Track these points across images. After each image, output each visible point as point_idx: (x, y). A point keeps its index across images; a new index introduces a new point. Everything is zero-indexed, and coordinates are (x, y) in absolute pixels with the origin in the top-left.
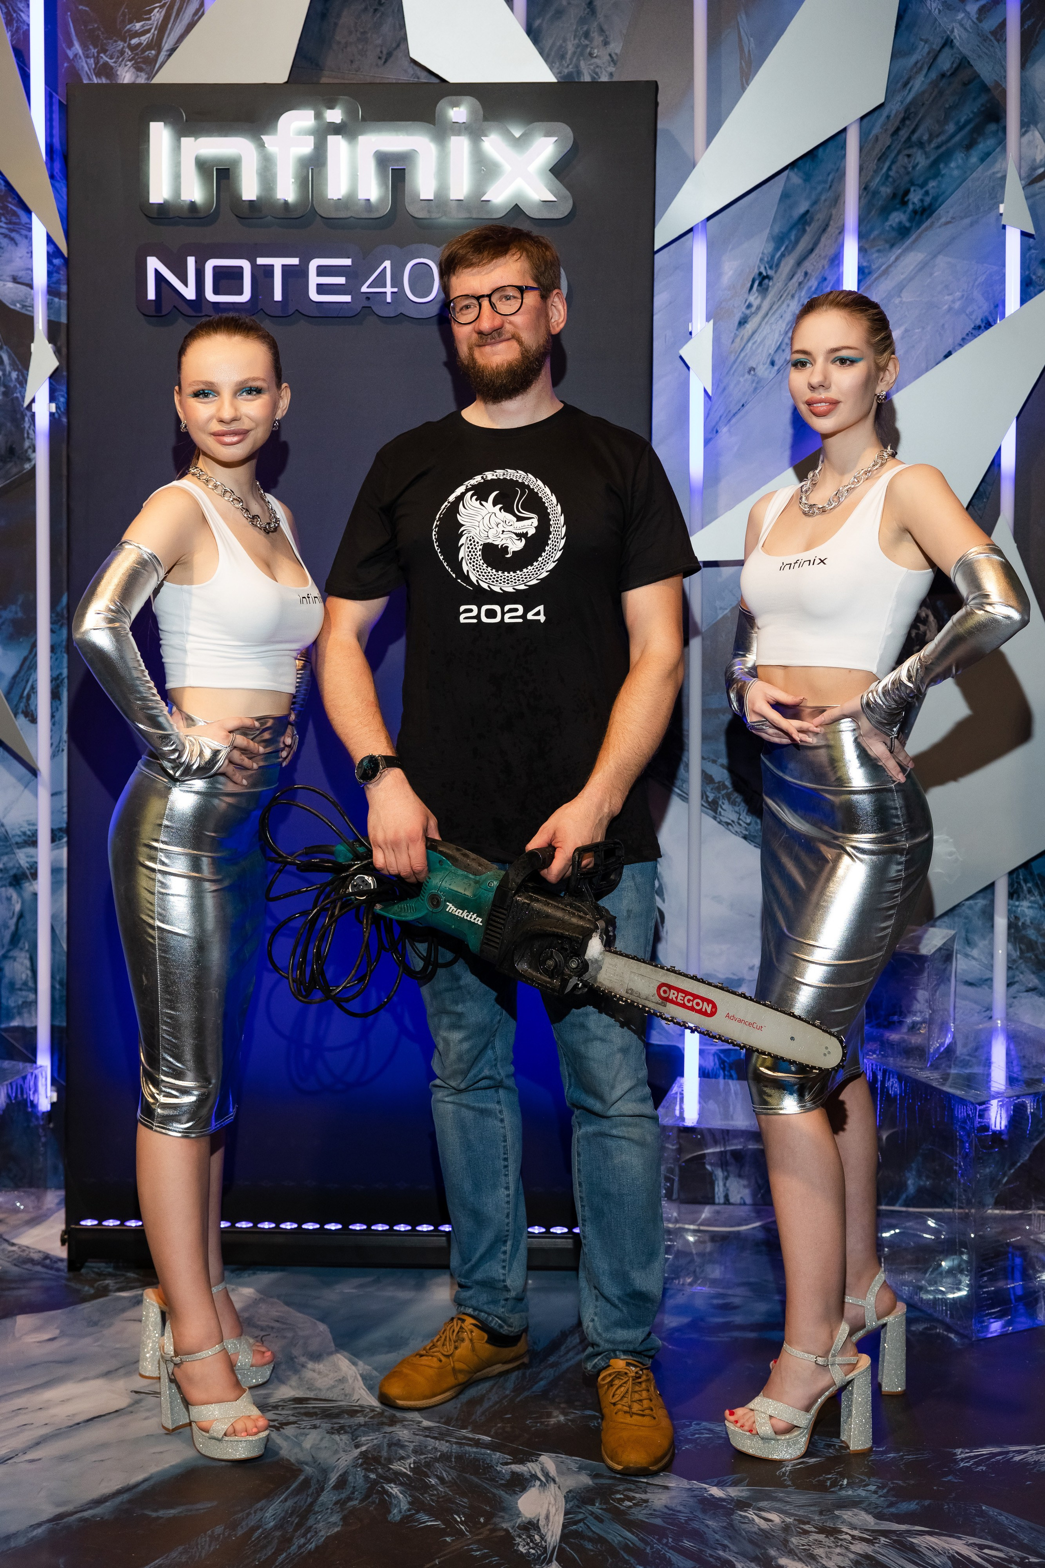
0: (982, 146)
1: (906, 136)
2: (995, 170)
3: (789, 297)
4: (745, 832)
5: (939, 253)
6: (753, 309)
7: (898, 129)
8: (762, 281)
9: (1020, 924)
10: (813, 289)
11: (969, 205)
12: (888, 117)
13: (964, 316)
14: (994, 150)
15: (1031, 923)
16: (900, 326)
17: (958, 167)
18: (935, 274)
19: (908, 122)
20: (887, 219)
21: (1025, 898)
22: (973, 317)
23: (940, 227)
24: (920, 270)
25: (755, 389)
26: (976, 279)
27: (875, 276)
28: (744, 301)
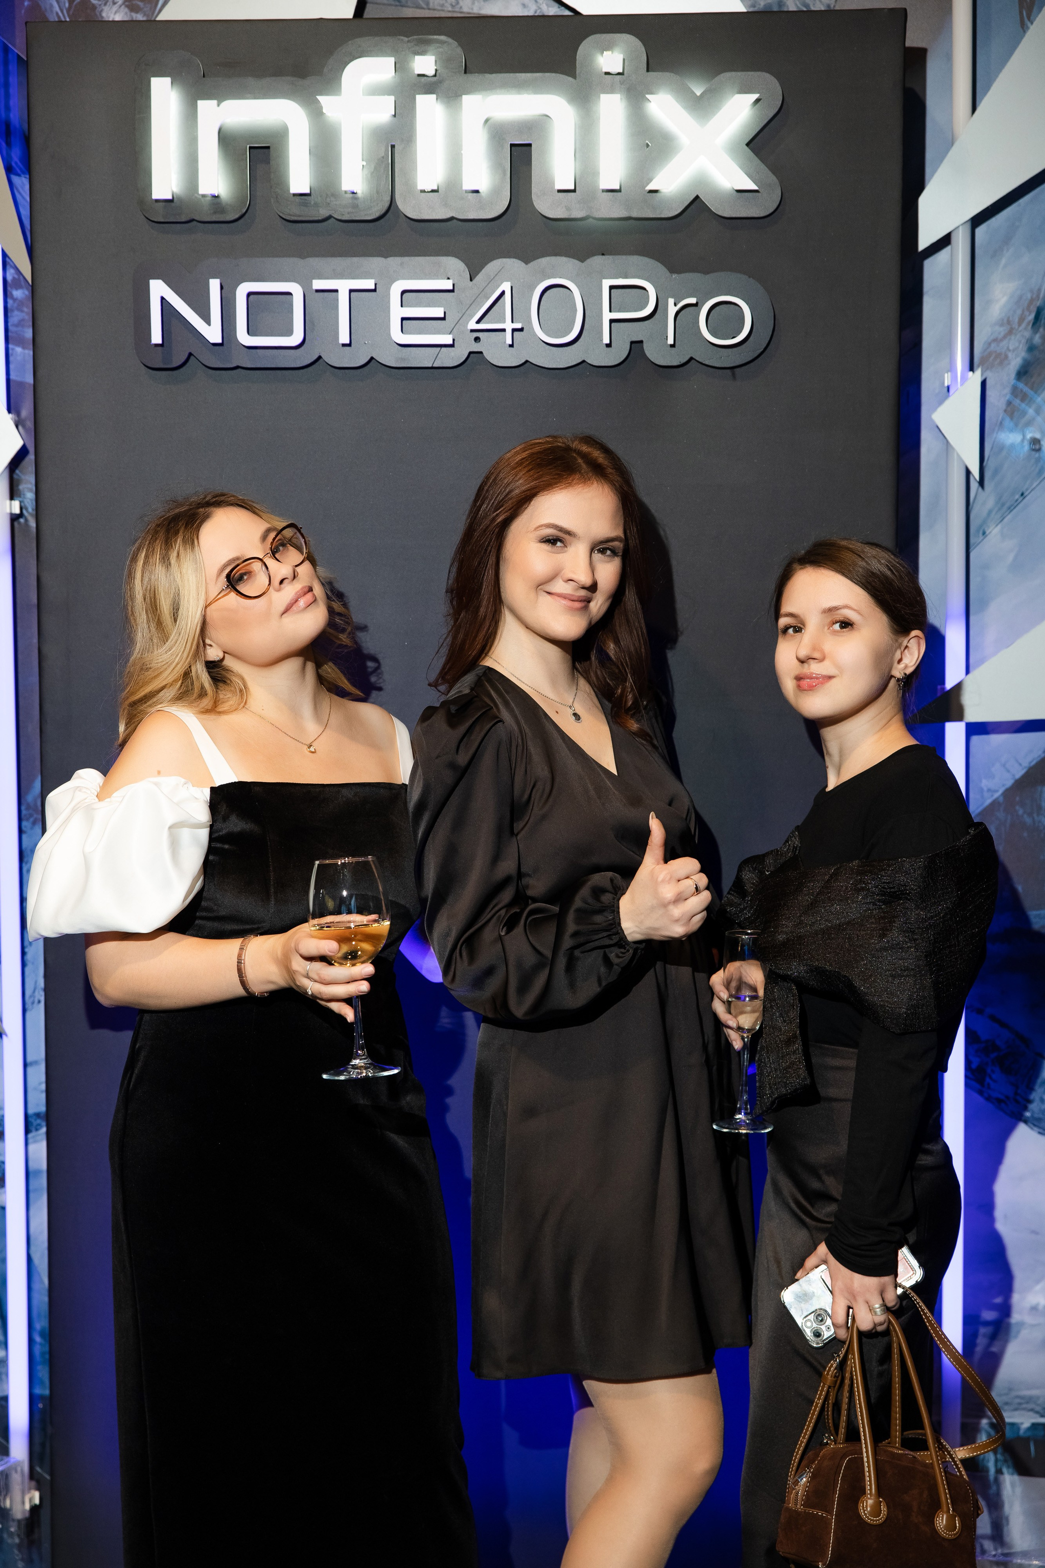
25: (1040, 472)
28: (1024, 341)
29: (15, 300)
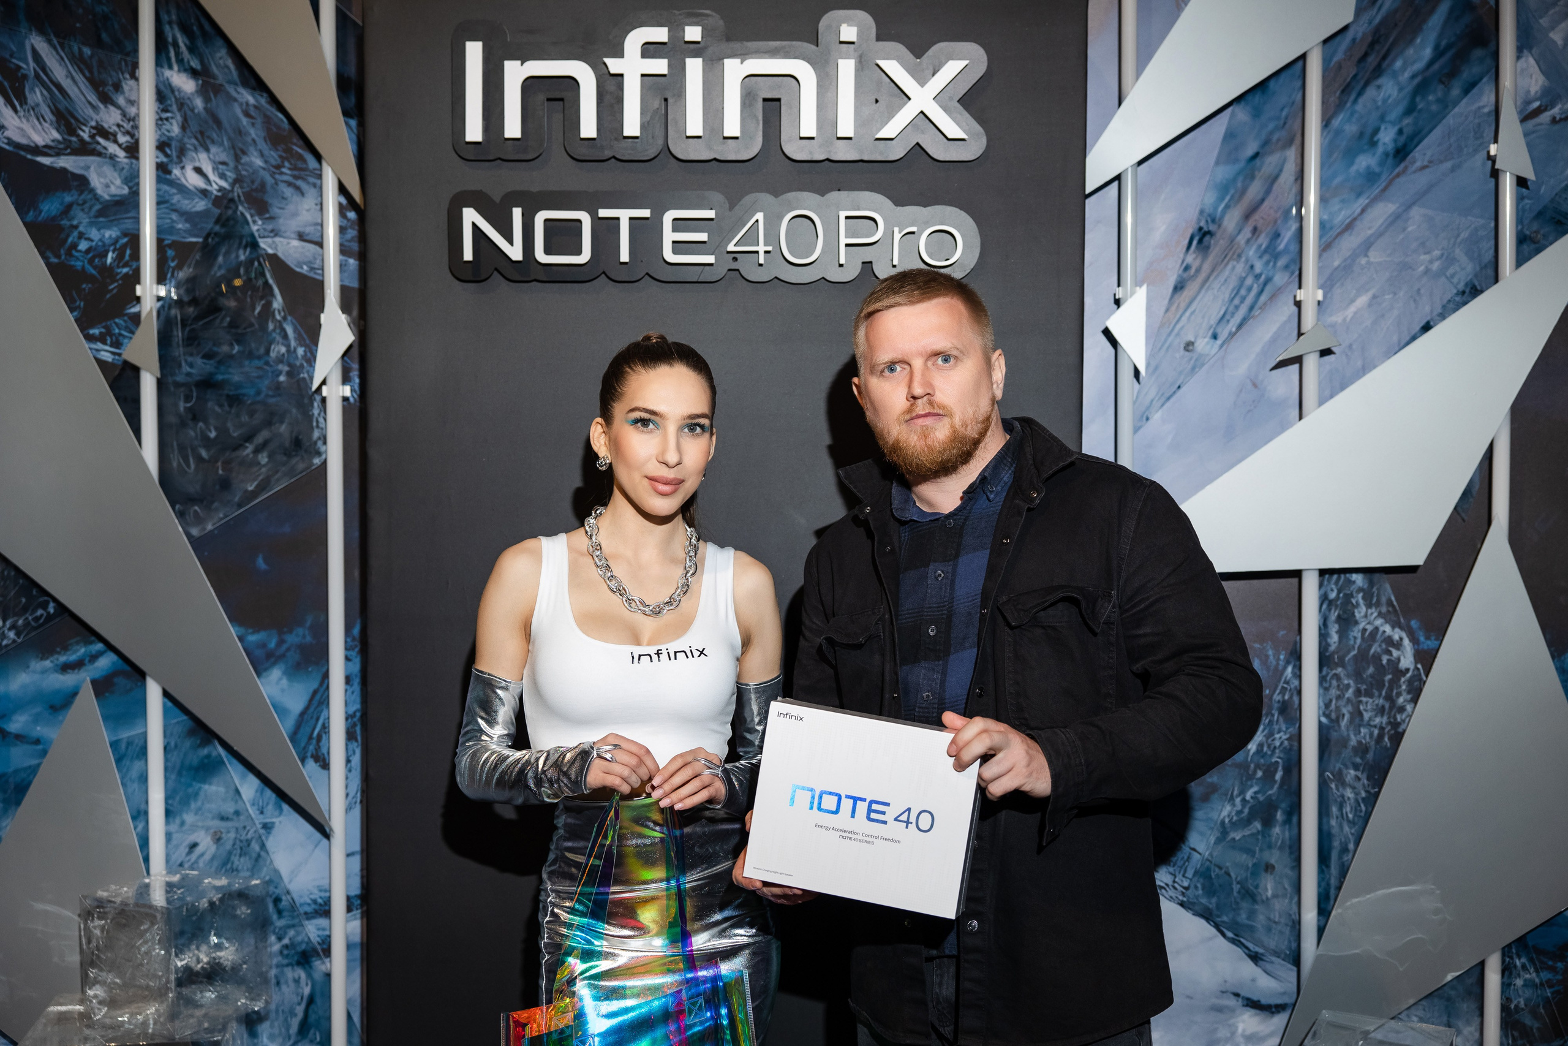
0: (1466, 74)
1: (1375, 63)
2: (1481, 104)
3: (1235, 256)
4: (1181, 898)
5: (1414, 203)
6: (1192, 271)
7: (1365, 56)
8: (1202, 238)
9: (1512, 1006)
10: (1264, 247)
11: (1451, 146)
12: (1354, 40)
13: (1443, 279)
14: (1481, 79)
15: (1526, 1005)
16: (1367, 291)
17: (1438, 101)
18: (1410, 229)
19: (1377, 47)
20: (1352, 163)
21: (1519, 975)
22: (1455, 280)
23: (1414, 172)
24: (1392, 223)
25: (1193, 368)
26: (1458, 235)
27: (1339, 231)
28: (1180, 262)
29: (349, 220)
